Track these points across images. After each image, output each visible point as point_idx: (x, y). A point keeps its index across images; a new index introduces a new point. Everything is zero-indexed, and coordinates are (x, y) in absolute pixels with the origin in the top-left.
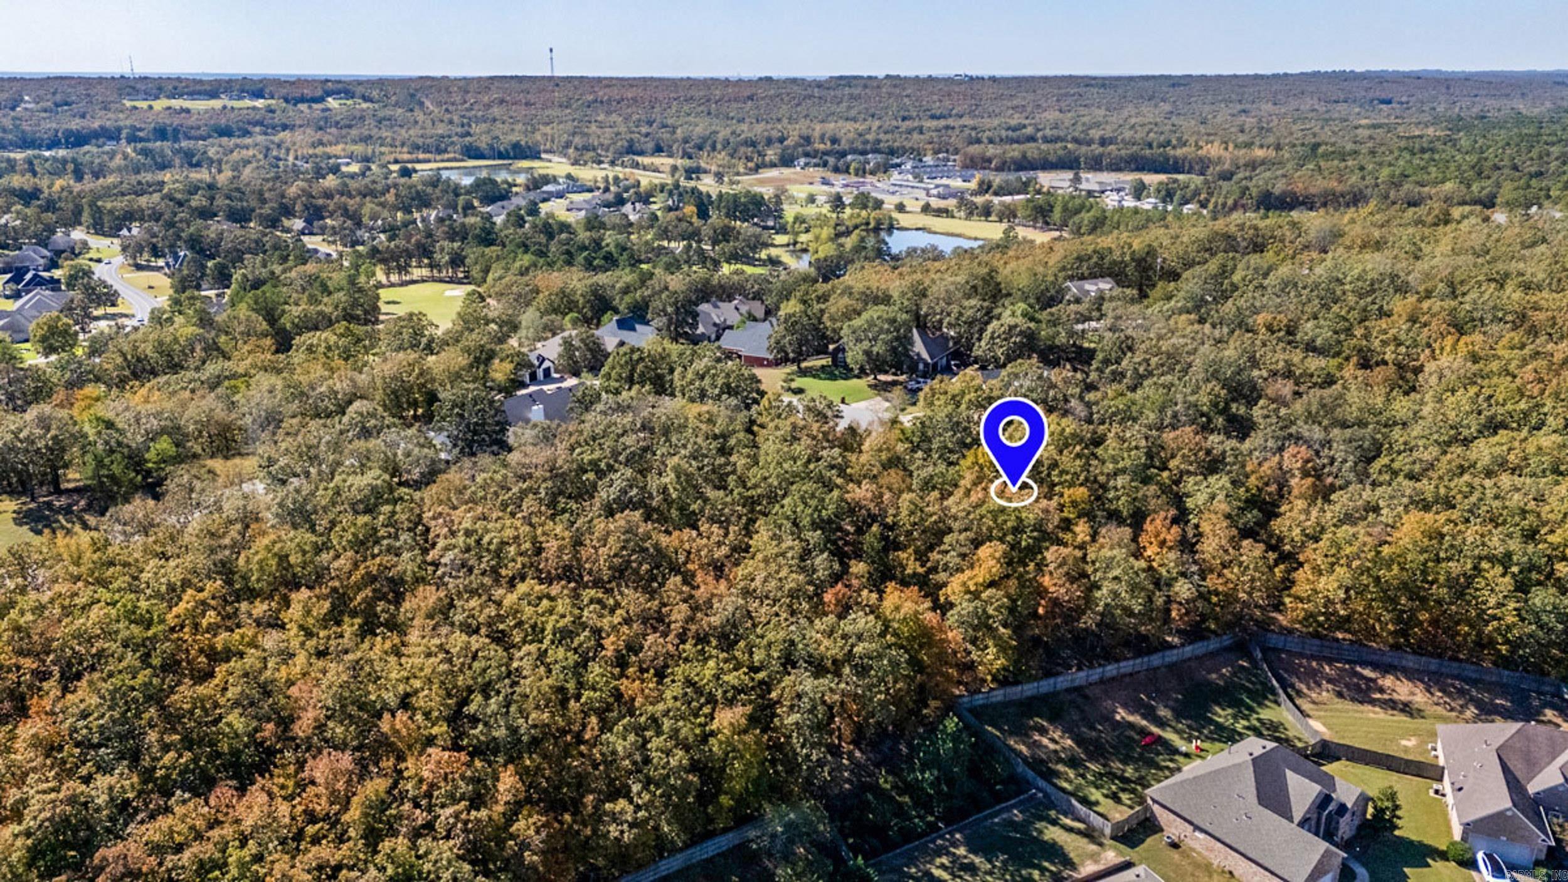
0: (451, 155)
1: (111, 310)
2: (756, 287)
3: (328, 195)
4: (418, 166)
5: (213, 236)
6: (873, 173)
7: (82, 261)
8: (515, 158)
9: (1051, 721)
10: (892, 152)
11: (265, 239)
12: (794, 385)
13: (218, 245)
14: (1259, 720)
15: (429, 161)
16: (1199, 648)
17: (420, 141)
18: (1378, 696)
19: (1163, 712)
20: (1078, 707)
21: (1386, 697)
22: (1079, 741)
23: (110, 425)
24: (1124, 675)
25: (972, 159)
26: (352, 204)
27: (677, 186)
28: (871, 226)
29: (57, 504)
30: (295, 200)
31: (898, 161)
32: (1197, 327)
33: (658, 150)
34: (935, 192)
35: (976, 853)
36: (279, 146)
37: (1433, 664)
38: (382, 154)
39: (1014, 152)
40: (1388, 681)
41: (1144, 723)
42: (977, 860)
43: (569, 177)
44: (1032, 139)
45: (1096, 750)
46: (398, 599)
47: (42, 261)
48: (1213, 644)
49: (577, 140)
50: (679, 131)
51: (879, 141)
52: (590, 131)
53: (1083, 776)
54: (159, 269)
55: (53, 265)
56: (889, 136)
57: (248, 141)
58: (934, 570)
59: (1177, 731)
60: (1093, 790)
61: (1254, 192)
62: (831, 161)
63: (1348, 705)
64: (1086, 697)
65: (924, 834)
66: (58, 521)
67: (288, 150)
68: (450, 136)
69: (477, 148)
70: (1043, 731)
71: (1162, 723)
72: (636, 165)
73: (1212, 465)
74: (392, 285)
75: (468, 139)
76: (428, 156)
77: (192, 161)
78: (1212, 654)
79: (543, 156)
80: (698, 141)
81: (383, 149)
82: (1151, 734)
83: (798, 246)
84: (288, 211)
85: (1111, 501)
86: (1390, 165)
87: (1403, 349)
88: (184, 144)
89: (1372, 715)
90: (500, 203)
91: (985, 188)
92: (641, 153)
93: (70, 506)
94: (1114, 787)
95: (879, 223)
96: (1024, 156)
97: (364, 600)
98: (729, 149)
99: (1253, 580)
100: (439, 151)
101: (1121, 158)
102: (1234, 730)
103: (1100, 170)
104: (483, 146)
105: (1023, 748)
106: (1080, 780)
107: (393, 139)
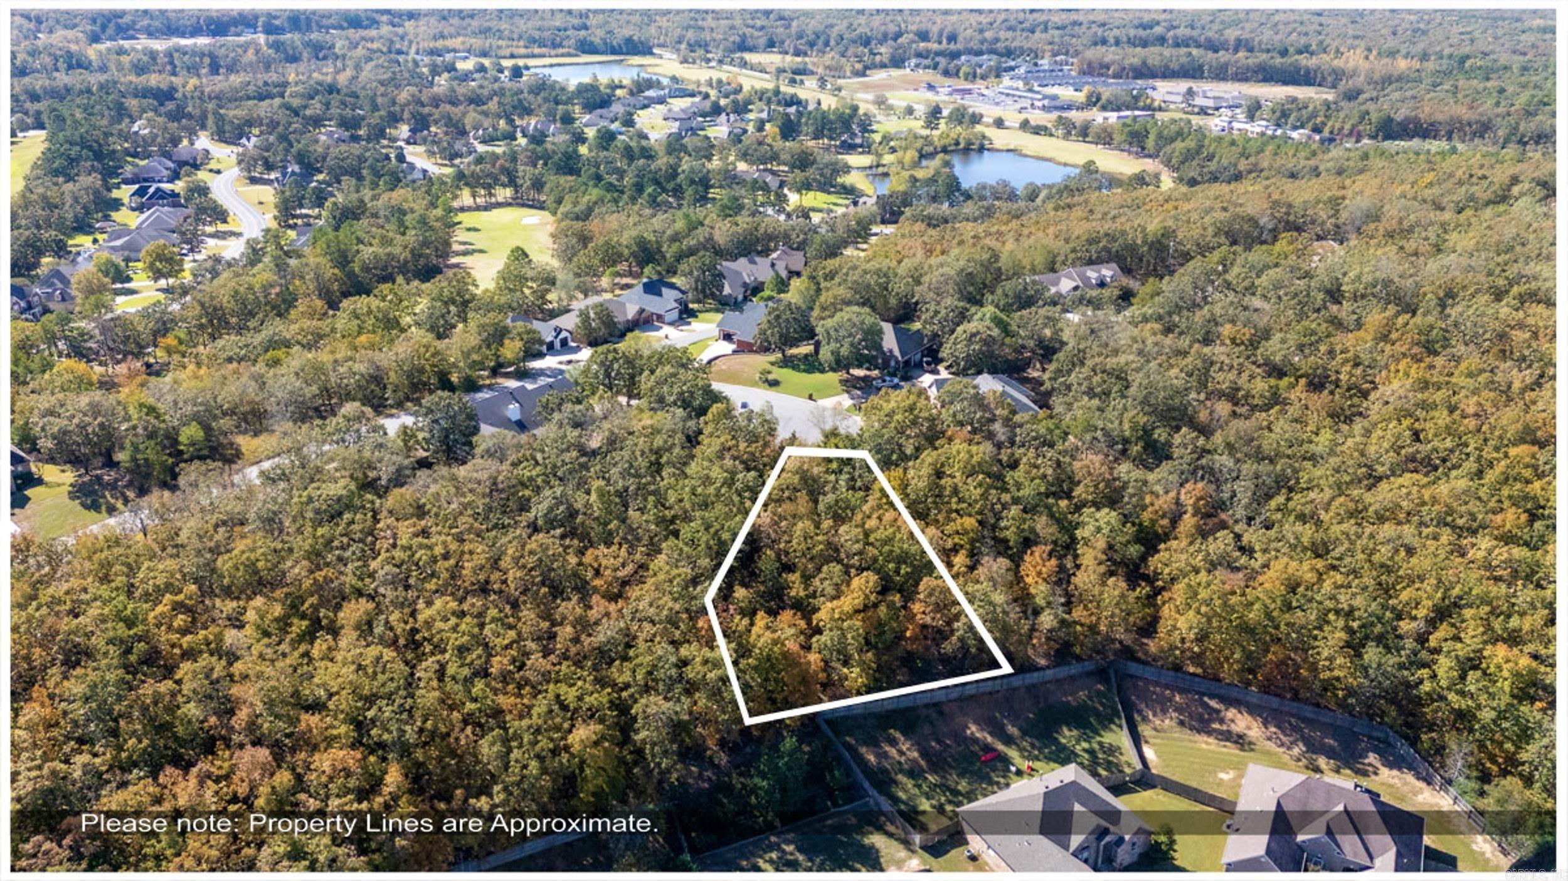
0: (565, 50)
1: (222, 227)
2: (802, 237)
3: (436, 102)
4: (531, 62)
5: (320, 150)
6: (984, 77)
7: (202, 175)
8: (627, 53)
9: (904, 733)
10: (1009, 53)
11: (367, 154)
12: (770, 377)
13: (324, 159)
14: (1100, 744)
15: (543, 56)
16: (1063, 672)
17: (537, 35)
18: (1216, 726)
19: (1012, 730)
20: (931, 723)
21: (1225, 728)
22: (924, 754)
23: (152, 410)
24: (983, 694)
25: (1090, 64)
26: (456, 111)
27: (777, 92)
28: (961, 146)
29: (106, 478)
30: (403, 107)
31: (1013, 63)
32: (1159, 337)
33: (771, 44)
34: (1039, 104)
35: (800, 851)
36: (402, 38)
37: (1275, 702)
38: (499, 47)
39: (1135, 56)
40: (1231, 713)
41: (989, 739)
42: (801, 858)
43: (674, 79)
44: (1162, 40)
45: (937, 763)
46: (338, 607)
47: (166, 173)
48: (1074, 669)
49: (690, 35)
50: (795, 24)
51: (997, 40)
52: (705, 24)
53: (919, 787)
54: (269, 182)
55: (175, 176)
56: (1010, 34)
57: (373, 33)
58: (814, 595)
59: (1021, 750)
60: (924, 800)
61: (1374, 116)
62: (943, 61)
63: (1186, 735)
64: (941, 713)
65: (761, 831)
66: (104, 497)
67: (411, 42)
68: (565, 30)
69: (592, 43)
70: (893, 742)
71: (1009, 741)
72: (744, 64)
73: (1111, 497)
74: (478, 208)
75: (583, 33)
76: (544, 50)
77: (321, 52)
78: (1072, 678)
79: (655, 51)
80: (812, 37)
81: (500, 43)
82: (994, 750)
83: (881, 170)
84: (394, 119)
85: (1001, 529)
86: (1536, 87)
87: (1358, 371)
88: (314, 36)
89: (1204, 746)
90: (599, 111)
91: (1093, 101)
92: (751, 49)
93: (116, 480)
94: (943, 799)
95: (969, 143)
96: (1144, 63)
97: (311, 606)
98: (841, 48)
99: (1112, 616)
100: (555, 46)
101: (1248, 69)
102: (1073, 752)
103: (1224, 79)
104: (597, 41)
105: (872, 758)
106: (916, 791)
107: (512, 32)
